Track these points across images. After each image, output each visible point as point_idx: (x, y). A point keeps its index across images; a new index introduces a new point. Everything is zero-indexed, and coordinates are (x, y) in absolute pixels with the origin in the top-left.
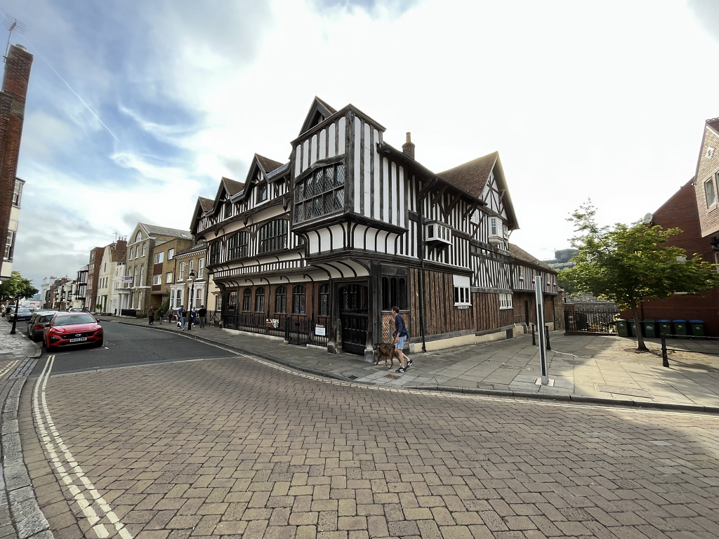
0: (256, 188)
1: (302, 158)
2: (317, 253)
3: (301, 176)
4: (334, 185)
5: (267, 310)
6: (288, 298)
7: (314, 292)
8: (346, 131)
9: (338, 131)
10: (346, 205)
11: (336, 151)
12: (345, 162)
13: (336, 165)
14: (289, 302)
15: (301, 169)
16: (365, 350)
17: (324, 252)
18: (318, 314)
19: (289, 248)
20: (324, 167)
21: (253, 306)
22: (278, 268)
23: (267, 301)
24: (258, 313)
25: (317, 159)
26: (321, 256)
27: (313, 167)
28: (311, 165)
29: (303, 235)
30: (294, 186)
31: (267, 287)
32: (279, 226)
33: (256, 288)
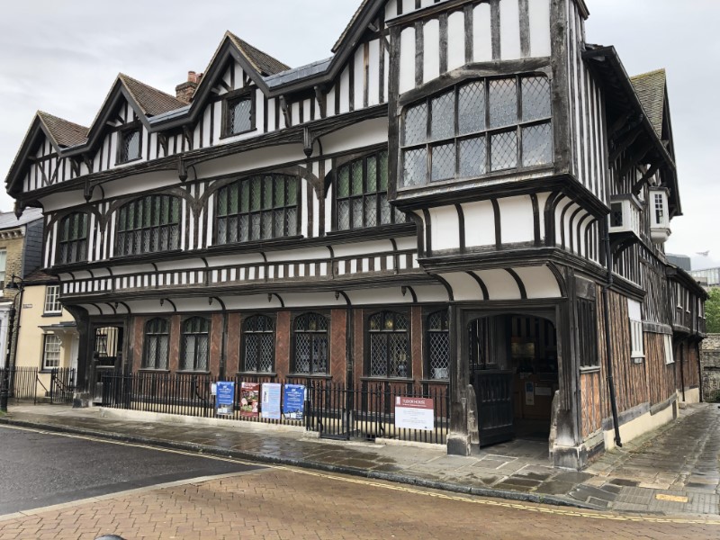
0: (219, 104)
1: (420, 54)
2: (454, 250)
3: (420, 91)
4: (520, 115)
5: (218, 366)
6: (279, 340)
7: (352, 326)
8: (552, 12)
9: (527, 9)
10: (560, 157)
11: (522, 48)
12: (552, 73)
13: (521, 76)
14: (282, 349)
15: (419, 77)
16: (555, 447)
17: (474, 249)
18: (364, 375)
19: (306, 236)
20: (489, 79)
21: (173, 357)
22: (261, 276)
23: (218, 346)
24: (189, 373)
25: (466, 61)
26: (467, 255)
27: (459, 75)
28: (448, 71)
29: (415, 211)
30: (399, 111)
31: (216, 317)
32: (273, 187)
33: (184, 319)
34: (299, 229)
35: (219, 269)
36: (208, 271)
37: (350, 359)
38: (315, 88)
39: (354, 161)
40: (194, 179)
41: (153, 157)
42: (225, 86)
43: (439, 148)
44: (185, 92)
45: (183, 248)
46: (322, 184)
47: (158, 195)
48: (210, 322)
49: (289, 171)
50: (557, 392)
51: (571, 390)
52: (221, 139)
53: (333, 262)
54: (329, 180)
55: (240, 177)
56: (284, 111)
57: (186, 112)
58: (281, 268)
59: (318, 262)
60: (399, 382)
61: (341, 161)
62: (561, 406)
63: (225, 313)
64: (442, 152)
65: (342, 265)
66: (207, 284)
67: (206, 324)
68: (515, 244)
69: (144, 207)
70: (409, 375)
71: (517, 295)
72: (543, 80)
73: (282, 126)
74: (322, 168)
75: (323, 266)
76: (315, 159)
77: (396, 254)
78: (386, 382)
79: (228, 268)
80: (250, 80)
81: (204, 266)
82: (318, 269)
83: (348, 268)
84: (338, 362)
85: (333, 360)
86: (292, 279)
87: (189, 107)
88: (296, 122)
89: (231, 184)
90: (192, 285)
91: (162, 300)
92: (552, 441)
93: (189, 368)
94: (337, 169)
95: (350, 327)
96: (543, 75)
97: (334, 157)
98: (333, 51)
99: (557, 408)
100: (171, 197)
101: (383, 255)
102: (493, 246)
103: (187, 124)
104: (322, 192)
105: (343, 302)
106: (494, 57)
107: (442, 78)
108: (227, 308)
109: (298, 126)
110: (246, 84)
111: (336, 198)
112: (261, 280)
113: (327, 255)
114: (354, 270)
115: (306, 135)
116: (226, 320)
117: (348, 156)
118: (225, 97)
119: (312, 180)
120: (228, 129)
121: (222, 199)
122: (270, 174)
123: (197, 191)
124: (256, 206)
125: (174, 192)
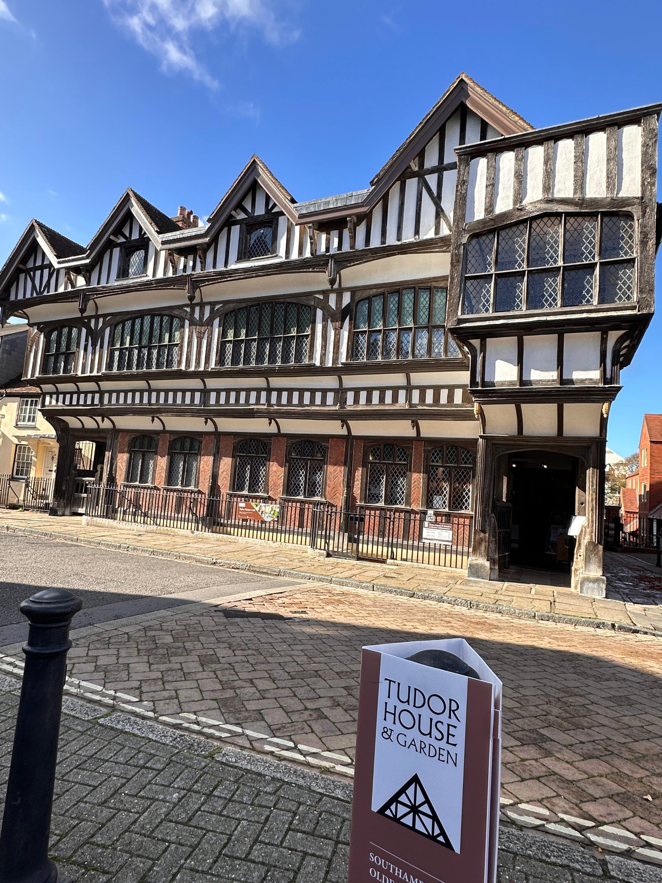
0: (236, 230)
1: (491, 186)
2: (509, 382)
3: (490, 221)
5: (207, 484)
6: (273, 465)
8: (644, 154)
10: (644, 296)
11: (608, 187)
12: (640, 213)
13: (605, 213)
14: (276, 472)
15: (490, 208)
16: (579, 576)
18: (360, 500)
20: (567, 214)
21: (160, 473)
22: (263, 401)
23: (208, 466)
24: (175, 490)
25: (545, 195)
26: (527, 387)
27: (534, 209)
28: (524, 203)
29: (472, 341)
30: (465, 240)
31: (207, 438)
32: (285, 315)
33: (173, 438)
34: (311, 357)
35: (218, 391)
36: (205, 392)
37: (347, 486)
38: (348, 219)
39: (375, 296)
40: (199, 301)
41: (160, 275)
42: (245, 210)
45: (183, 368)
46: (339, 316)
47: (159, 314)
48: (201, 442)
49: (303, 301)
52: (237, 262)
53: (341, 392)
54: (346, 312)
55: (249, 304)
56: (311, 239)
57: (202, 232)
58: (285, 394)
59: (324, 391)
61: (359, 296)
62: (591, 538)
63: (217, 434)
64: (508, 284)
65: (350, 396)
66: (204, 405)
67: (196, 444)
68: (577, 379)
69: (142, 325)
70: (408, 503)
71: (552, 432)
73: (306, 253)
74: (339, 300)
75: (330, 396)
76: (334, 291)
77: (409, 389)
79: (228, 391)
80: (273, 206)
81: (202, 387)
82: (324, 398)
83: (357, 398)
84: (334, 487)
85: (330, 486)
86: (295, 405)
87: (207, 226)
88: (321, 251)
89: (239, 309)
90: (188, 405)
91: (153, 417)
94: (355, 303)
95: (349, 455)
96: (630, 214)
98: (372, 184)
100: (172, 318)
101: (396, 389)
103: (201, 246)
104: (338, 322)
105: (344, 432)
106: (576, 192)
107: (515, 210)
108: (220, 429)
109: (323, 256)
110: (268, 211)
111: (353, 330)
113: (336, 385)
114: (363, 401)
115: (331, 265)
116: (218, 442)
117: (369, 291)
118: (244, 222)
119: (328, 311)
120: (245, 253)
121: (228, 323)
122: (283, 303)
123: (202, 313)
124: (265, 332)
125: (176, 312)
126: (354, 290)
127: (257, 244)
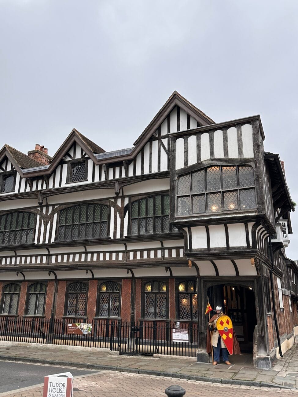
0: (65, 167)
1: (186, 152)
2: (204, 249)
3: (187, 169)
4: (238, 184)
5: (50, 313)
6: (89, 297)
7: (135, 289)
8: (254, 138)
9: (241, 135)
10: (260, 206)
11: (239, 153)
12: (255, 166)
13: (239, 166)
14: (92, 302)
15: (186, 162)
16: (257, 356)
17: (215, 249)
18: (141, 317)
19: (112, 238)
20: (222, 166)
21: (21, 307)
22: (83, 259)
23: (51, 301)
24: (31, 317)
25: (210, 157)
26: (211, 252)
27: (207, 163)
28: (201, 161)
29: (184, 228)
30: (176, 178)
31: (50, 283)
32: (94, 211)
33: (30, 284)
34: (108, 234)
35: (57, 255)
36: (49, 256)
37: (133, 308)
38: (123, 162)
39: (141, 199)
40: (46, 204)
41: (22, 191)
42: (70, 156)
43: (196, 197)
44: (33, 155)
45: (36, 242)
46: (123, 211)
47: (22, 212)
48: (47, 286)
49: (104, 202)
50: (256, 326)
51: (264, 325)
52: (66, 184)
53: (126, 253)
54: (126, 208)
55: (74, 205)
56: (105, 172)
57: (47, 168)
58: (95, 255)
59: (117, 252)
60: (162, 321)
61: (133, 199)
62: (259, 334)
63: (57, 280)
64: (198, 199)
65: (131, 254)
66: (48, 263)
67: (44, 287)
68: (236, 247)
69: (12, 218)
70: (168, 317)
71: (233, 273)
72: (250, 169)
73: (103, 179)
74: (123, 202)
75: (121, 255)
76: (119, 197)
77: (163, 249)
78: (154, 322)
79: (62, 255)
80: (85, 154)
81: (47, 253)
82: (117, 257)
83: (135, 256)
84: (125, 310)
85: (122, 309)
86: (101, 261)
87: (49, 166)
88: (111, 177)
89: (69, 208)
90: (39, 264)
91: (18, 273)
92: (255, 353)
93: (31, 314)
94: (131, 203)
95: (133, 289)
96: (250, 166)
97: (130, 197)
98: (134, 144)
99: (257, 335)
100: (30, 213)
101: (156, 250)
102: (225, 248)
103: (46, 175)
104: (123, 214)
105: (130, 275)
106: (225, 156)
107: (198, 164)
108: (58, 278)
109: (112, 180)
110: (83, 157)
111: (131, 218)
112: (83, 262)
113: (123, 249)
114: (138, 257)
115: (117, 185)
116: (57, 285)
117: (138, 197)
118: (70, 162)
119: (117, 208)
120: (71, 179)
121: (62, 216)
122: (93, 204)
123: (47, 211)
124: (83, 220)
125: (32, 210)
126: (130, 196)
127: (77, 174)
